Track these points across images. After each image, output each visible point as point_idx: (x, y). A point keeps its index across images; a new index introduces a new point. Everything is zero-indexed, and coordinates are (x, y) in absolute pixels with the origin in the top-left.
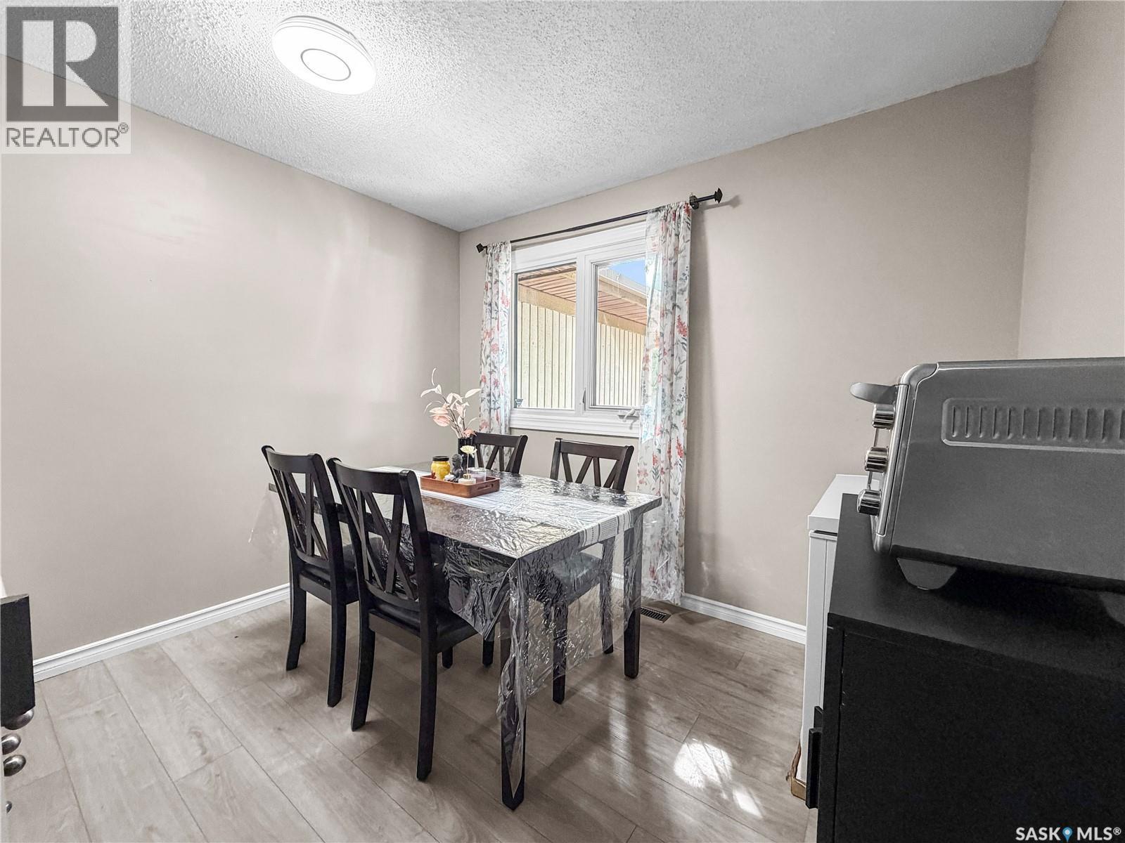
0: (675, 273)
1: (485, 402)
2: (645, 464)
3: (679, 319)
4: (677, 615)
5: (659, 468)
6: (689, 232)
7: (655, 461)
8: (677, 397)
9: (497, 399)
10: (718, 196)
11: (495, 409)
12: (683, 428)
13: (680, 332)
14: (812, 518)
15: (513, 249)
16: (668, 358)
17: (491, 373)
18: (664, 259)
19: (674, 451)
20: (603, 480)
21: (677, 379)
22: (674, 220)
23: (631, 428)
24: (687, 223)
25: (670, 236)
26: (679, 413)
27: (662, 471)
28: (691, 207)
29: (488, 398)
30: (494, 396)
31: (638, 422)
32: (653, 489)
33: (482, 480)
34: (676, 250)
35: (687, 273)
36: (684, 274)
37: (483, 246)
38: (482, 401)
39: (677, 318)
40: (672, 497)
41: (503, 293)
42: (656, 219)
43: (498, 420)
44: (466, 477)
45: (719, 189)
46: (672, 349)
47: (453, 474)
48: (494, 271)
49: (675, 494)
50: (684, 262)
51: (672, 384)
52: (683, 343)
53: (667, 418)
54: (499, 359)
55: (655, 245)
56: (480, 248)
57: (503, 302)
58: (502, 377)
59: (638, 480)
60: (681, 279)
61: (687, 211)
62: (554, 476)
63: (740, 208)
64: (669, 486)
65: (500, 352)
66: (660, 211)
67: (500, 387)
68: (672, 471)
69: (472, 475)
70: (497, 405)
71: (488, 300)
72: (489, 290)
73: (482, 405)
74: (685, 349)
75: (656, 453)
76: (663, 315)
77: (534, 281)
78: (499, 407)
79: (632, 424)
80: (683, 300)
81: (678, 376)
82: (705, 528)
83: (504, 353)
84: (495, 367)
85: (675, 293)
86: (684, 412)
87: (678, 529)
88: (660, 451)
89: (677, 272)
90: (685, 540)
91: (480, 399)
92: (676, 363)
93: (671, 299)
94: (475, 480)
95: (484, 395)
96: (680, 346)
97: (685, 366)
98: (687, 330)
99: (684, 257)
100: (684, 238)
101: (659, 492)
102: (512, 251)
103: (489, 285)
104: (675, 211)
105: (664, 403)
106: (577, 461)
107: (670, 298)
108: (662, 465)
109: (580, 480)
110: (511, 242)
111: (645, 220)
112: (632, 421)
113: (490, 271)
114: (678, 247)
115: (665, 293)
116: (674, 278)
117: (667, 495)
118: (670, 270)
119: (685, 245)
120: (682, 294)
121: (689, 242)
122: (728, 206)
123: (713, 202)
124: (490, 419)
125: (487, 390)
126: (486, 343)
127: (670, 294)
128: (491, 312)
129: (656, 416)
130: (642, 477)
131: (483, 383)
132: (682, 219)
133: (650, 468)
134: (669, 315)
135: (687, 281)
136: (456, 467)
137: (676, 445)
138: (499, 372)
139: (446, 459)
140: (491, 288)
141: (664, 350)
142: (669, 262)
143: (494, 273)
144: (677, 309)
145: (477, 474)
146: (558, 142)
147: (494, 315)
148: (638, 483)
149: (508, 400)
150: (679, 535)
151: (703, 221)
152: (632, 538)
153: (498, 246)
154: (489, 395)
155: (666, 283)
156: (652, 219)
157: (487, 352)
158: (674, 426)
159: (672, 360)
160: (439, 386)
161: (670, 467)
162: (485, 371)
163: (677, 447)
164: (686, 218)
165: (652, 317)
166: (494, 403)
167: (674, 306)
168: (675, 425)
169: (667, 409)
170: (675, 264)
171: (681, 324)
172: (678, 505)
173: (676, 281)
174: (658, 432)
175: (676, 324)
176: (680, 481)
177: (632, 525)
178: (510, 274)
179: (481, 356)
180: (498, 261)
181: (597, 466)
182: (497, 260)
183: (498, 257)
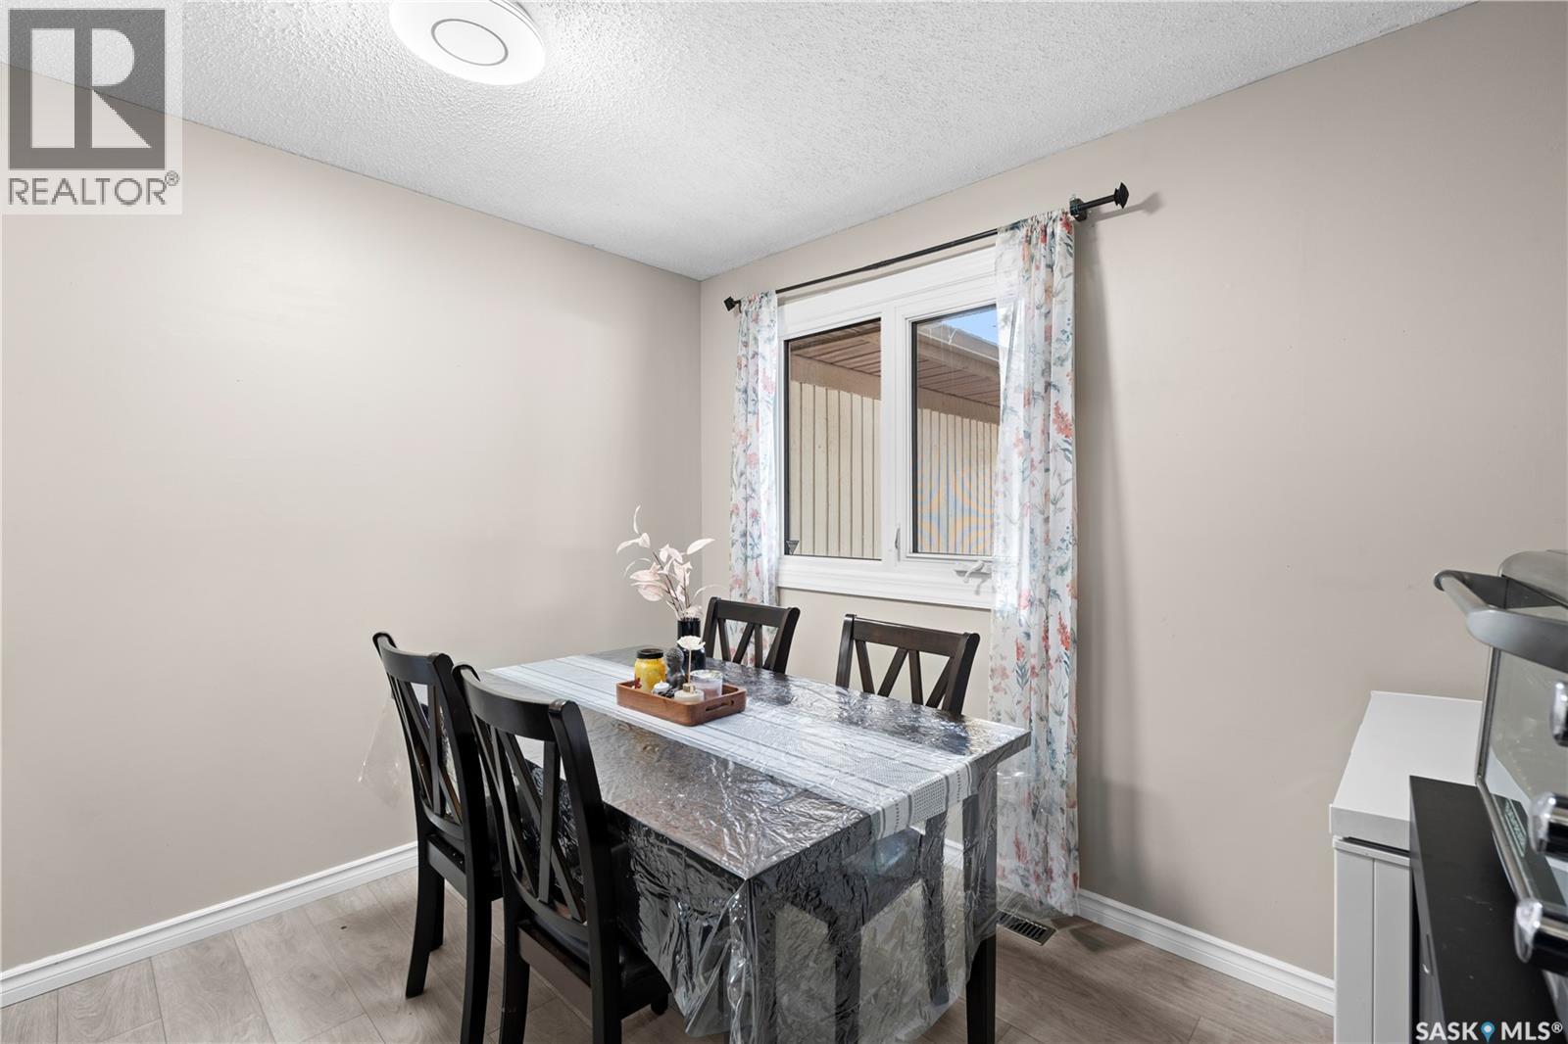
0: (1048, 331)
1: (738, 545)
2: (1003, 658)
3: (1057, 409)
4: (1067, 930)
5: (1028, 667)
6: (1071, 261)
7: (1020, 651)
8: (1056, 542)
9: (756, 541)
10: (1121, 196)
11: (753, 558)
12: (1070, 598)
13: (1060, 430)
14: (1338, 812)
15: (781, 303)
16: (1039, 475)
17: (746, 500)
18: (1027, 308)
19: (1054, 638)
20: (927, 693)
21: (1055, 513)
22: (1044, 240)
23: (977, 592)
24: (1068, 245)
25: (1038, 268)
26: (1062, 570)
27: (1033, 672)
28: (1072, 218)
29: (742, 540)
30: (751, 537)
31: (988, 583)
32: (1019, 702)
33: (715, 692)
34: (1049, 291)
35: (1069, 329)
36: (1064, 332)
37: (735, 300)
38: (733, 544)
39: (1053, 406)
40: (1053, 719)
41: (764, 373)
42: (1011, 242)
43: (758, 574)
44: (687, 690)
45: (1122, 184)
46: (1045, 460)
47: (668, 681)
48: (751, 338)
49: (1059, 713)
50: (1063, 313)
51: (1047, 520)
52: (1065, 450)
53: (1041, 579)
54: (759, 478)
55: (1012, 285)
56: (730, 304)
57: (765, 387)
58: (764, 505)
59: (990, 684)
60: (1058, 340)
61: (1067, 224)
62: (843, 680)
63: (1159, 214)
64: (1047, 697)
65: (761, 467)
66: (1018, 228)
67: (761, 522)
68: (1050, 671)
69: (698, 685)
70: (756, 551)
71: (742, 385)
72: (743, 369)
73: (733, 550)
74: (1068, 458)
75: (1023, 640)
76: (1028, 402)
77: (819, 350)
78: (760, 555)
79: (979, 586)
80: (1064, 376)
81: (1058, 506)
82: (1115, 772)
83: (767, 468)
84: (753, 490)
85: (1048, 365)
86: (1070, 570)
87: (1064, 777)
88: (1028, 635)
89: (1051, 327)
90: (1078, 795)
91: (730, 542)
92: (1054, 484)
93: (1043, 374)
94: (703, 694)
95: (736, 536)
96: (1060, 455)
97: (1069, 490)
98: (1073, 427)
99: (1062, 302)
100: (1061, 270)
101: (1029, 708)
102: (779, 305)
103: (744, 362)
104: (1046, 227)
105: (1034, 553)
106: (880, 656)
107: (1040, 372)
108: (1034, 661)
109: (885, 691)
110: (778, 292)
111: (994, 245)
112: (980, 580)
113: (744, 339)
114: (1051, 287)
115: (1031, 364)
116: (1046, 340)
117: (1044, 713)
118: (1039, 325)
119: (1064, 284)
120: (1062, 365)
121: (1072, 278)
122: (1139, 213)
123: (1112, 206)
124: (746, 575)
125: (740, 528)
126: (739, 451)
127: (1040, 365)
128: (746, 403)
129: (1020, 574)
130: (997, 681)
131: (734, 516)
132: (1057, 238)
133: (1011, 663)
134: (1040, 401)
135: (1070, 344)
136: (674, 670)
137: (1058, 626)
138: (759, 498)
139: (658, 655)
140: (746, 366)
141: (1032, 461)
142: (1037, 311)
143: (751, 342)
144: (1053, 391)
145: (706, 681)
146: (842, 131)
147: (751, 408)
148: (991, 691)
149: (775, 543)
150: (1068, 786)
151: (1095, 239)
152: (978, 816)
153: (758, 299)
154: (744, 535)
155: (1032, 348)
156: (1005, 242)
157: (741, 466)
158: (1052, 593)
159: (1047, 480)
160: (645, 535)
161: (1047, 665)
162: (738, 496)
163: (1059, 631)
164: (1064, 237)
165: (1009, 405)
166: (752, 549)
167: (1048, 385)
168: (1055, 592)
169: (1038, 564)
170: (1048, 314)
171: (1061, 416)
172: (1063, 733)
173: (1050, 344)
174: (1024, 602)
175: (1052, 416)
176: (1067, 691)
177: (975, 788)
178: (776, 342)
179: (732, 473)
180: (757, 323)
181: (915, 665)
182: (756, 320)
183: (758, 315)
